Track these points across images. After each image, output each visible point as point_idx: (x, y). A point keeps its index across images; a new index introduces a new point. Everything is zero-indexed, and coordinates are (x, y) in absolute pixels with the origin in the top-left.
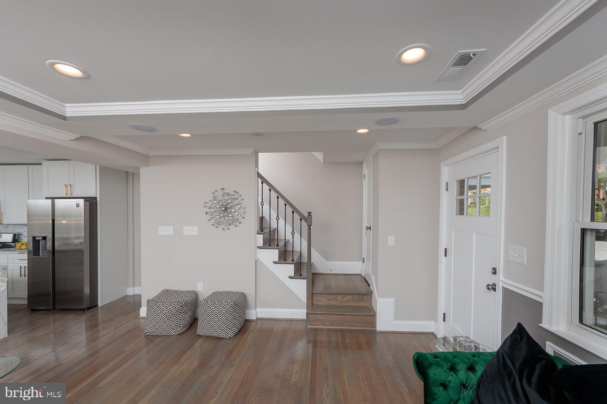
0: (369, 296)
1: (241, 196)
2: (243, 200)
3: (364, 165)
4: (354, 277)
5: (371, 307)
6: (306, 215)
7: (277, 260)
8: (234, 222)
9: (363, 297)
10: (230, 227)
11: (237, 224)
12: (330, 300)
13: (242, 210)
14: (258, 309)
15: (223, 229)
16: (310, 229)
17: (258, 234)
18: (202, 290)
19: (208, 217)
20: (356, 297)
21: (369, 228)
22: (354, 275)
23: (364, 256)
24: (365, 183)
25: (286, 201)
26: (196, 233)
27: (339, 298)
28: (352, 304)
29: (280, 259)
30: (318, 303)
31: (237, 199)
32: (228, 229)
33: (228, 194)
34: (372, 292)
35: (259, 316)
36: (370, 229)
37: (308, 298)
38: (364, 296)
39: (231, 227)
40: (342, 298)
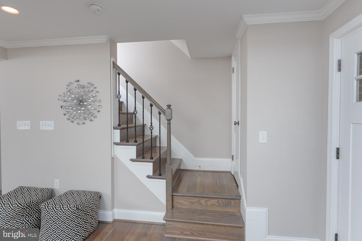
0: (237, 201)
1: (95, 88)
2: (98, 92)
3: (233, 58)
4: (223, 174)
5: (239, 214)
6: (165, 108)
7: (134, 157)
8: (90, 116)
9: (230, 202)
10: (85, 121)
11: (92, 118)
12: (192, 203)
13: (97, 104)
14: (115, 210)
15: (78, 123)
16: (170, 124)
17: (115, 128)
18: (58, 187)
19: (64, 111)
20: (223, 202)
21: (236, 123)
22: (223, 172)
23: (234, 153)
24: (234, 76)
25: (144, 93)
26: (52, 128)
27: (203, 201)
28: (217, 209)
29: (137, 156)
30: (179, 206)
31: (92, 91)
32: (84, 123)
33: (83, 87)
34: (240, 196)
35: (117, 217)
36: (238, 124)
37: (167, 201)
38: (231, 200)
39: (87, 122)
40: (206, 202)
